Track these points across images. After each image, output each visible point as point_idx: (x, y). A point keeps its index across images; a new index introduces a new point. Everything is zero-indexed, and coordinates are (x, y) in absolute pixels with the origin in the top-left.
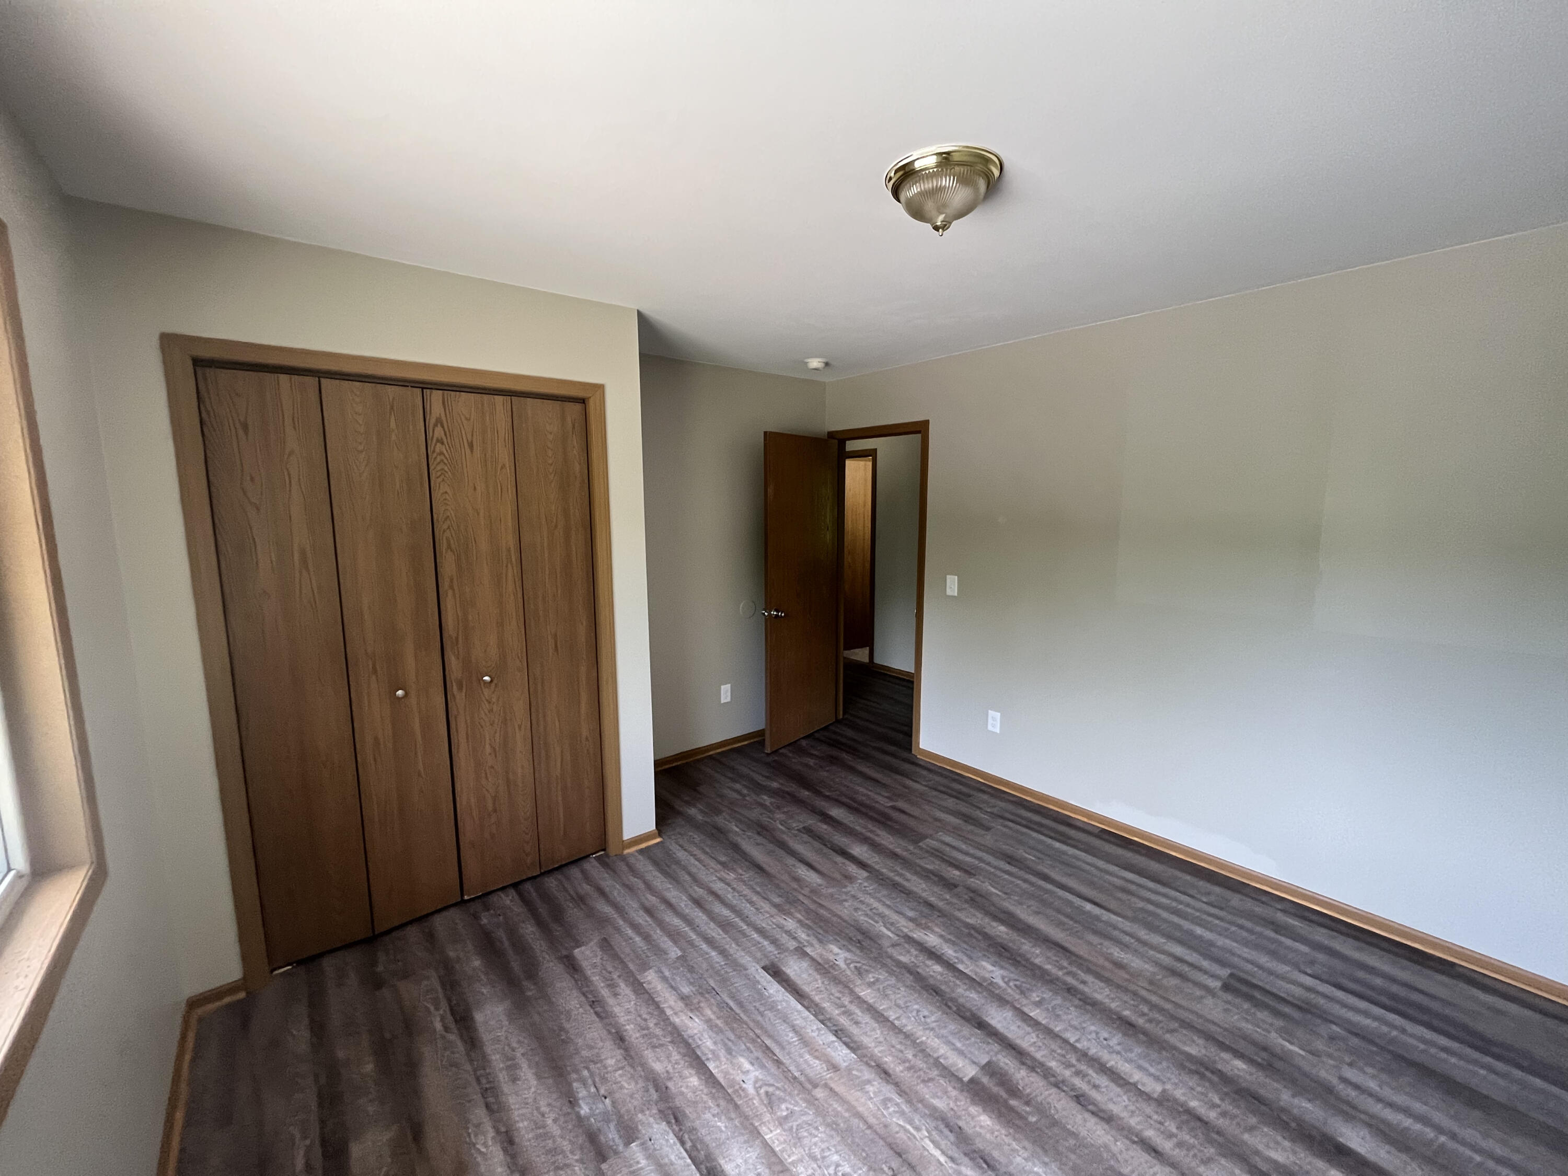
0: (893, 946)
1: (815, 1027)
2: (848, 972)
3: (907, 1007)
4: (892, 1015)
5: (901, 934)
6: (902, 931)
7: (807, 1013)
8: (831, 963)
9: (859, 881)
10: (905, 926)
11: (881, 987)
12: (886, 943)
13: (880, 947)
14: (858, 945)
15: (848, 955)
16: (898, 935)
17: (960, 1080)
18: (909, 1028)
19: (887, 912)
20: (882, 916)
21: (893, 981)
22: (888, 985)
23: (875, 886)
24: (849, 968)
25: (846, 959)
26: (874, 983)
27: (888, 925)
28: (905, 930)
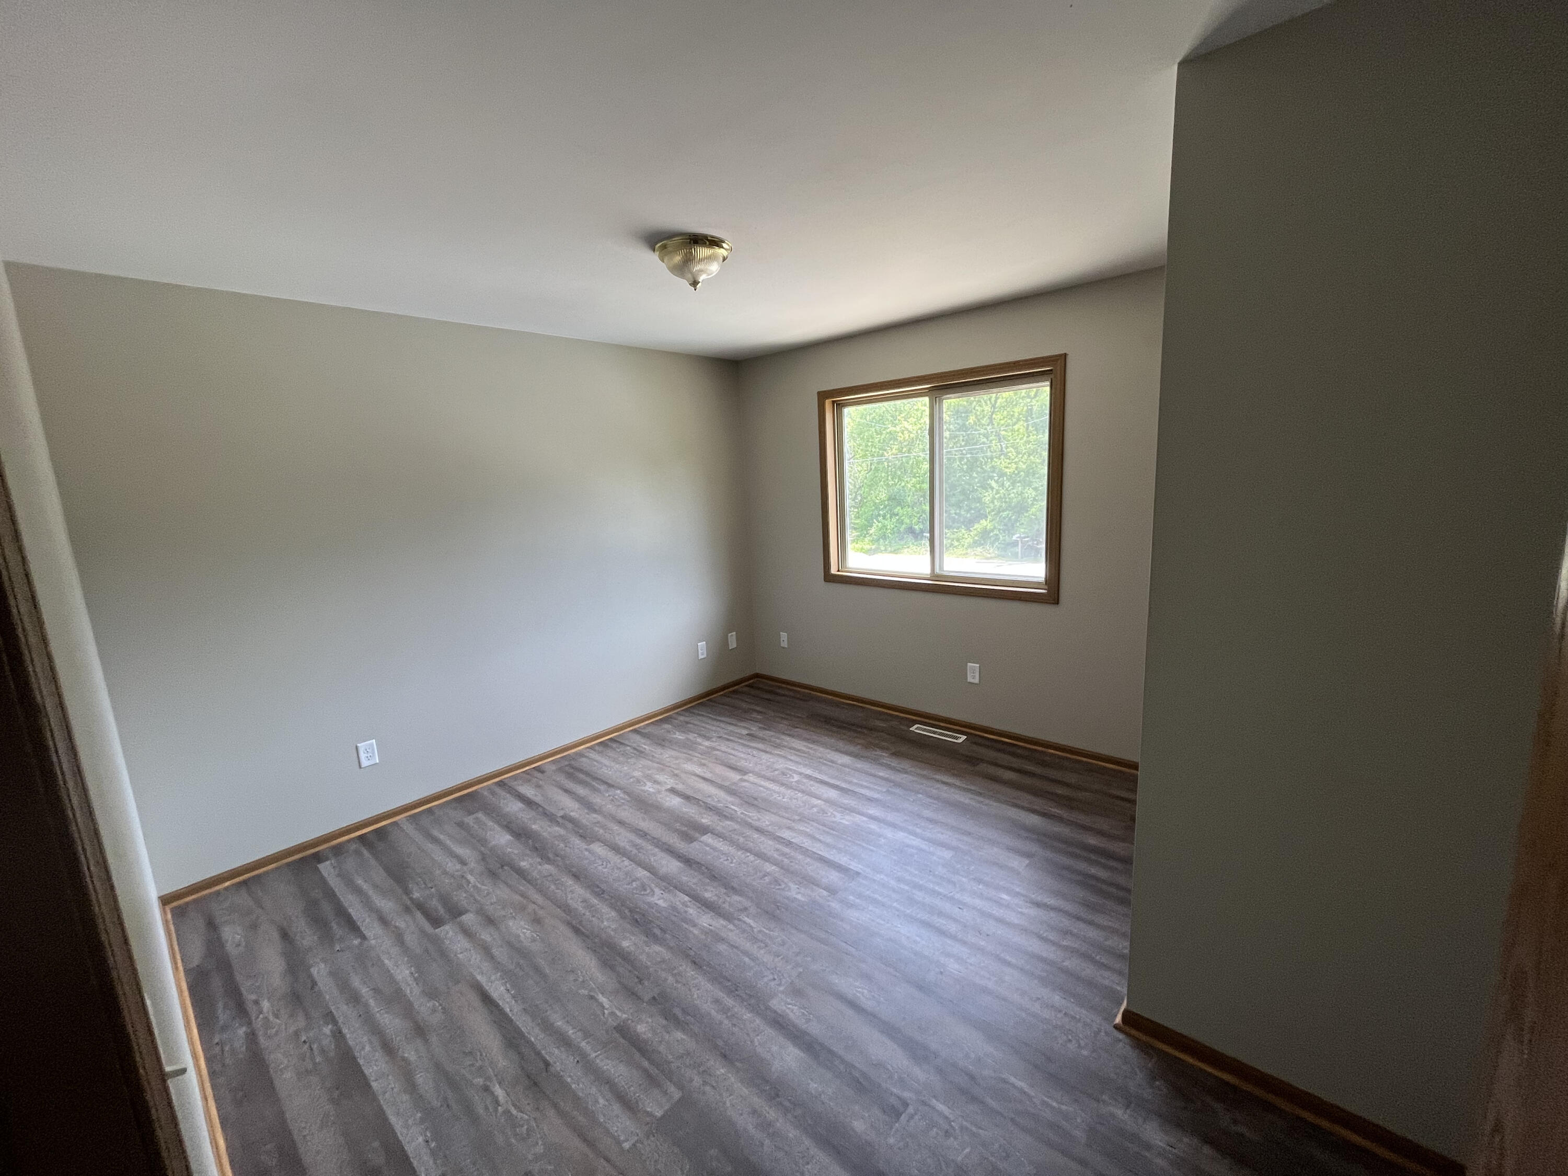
0: (746, 909)
1: (806, 844)
2: (786, 880)
3: (739, 864)
4: (752, 858)
5: (736, 922)
6: (734, 925)
7: (814, 850)
8: (801, 885)
9: (781, 989)
10: (731, 933)
11: (758, 874)
12: (753, 910)
13: (758, 905)
14: (779, 904)
15: (788, 894)
16: (739, 920)
17: (712, 833)
18: (739, 853)
19: (747, 946)
20: (754, 940)
21: (748, 880)
22: (753, 876)
23: (761, 984)
24: (786, 883)
25: (790, 890)
26: (765, 876)
27: (748, 929)
28: (731, 927)
